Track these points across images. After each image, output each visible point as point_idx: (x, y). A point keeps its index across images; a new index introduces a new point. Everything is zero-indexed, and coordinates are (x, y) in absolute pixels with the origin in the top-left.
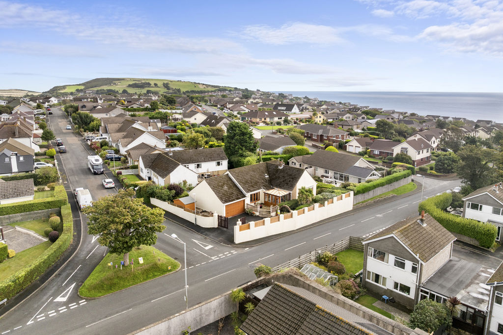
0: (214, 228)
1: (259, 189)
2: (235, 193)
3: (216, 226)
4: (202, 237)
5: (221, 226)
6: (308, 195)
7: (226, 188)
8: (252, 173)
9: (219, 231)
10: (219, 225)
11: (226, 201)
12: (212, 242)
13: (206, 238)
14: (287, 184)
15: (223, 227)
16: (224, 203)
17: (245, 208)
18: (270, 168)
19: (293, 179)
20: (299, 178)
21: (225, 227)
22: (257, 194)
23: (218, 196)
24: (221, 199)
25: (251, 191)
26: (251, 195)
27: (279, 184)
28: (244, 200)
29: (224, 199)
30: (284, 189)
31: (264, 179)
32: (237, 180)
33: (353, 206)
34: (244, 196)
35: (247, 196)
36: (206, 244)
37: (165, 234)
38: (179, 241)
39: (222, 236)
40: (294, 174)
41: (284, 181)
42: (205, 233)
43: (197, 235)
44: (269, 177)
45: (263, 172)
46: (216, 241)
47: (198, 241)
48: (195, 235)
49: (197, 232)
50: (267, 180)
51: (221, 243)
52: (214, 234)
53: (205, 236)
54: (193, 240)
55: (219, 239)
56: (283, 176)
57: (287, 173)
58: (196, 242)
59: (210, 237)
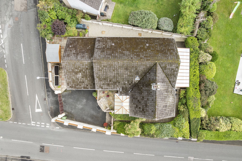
1: (113, 89)
2: (86, 82)
4: (44, 96)
7: (80, 75)
11: (71, 87)
12: (45, 107)
13: (45, 99)
16: (68, 88)
27: (134, 98)
31: (130, 81)
36: (41, 105)
37: (25, 76)
38: (27, 91)
39: (54, 106)
40: (148, 109)
41: (138, 101)
42: (49, 93)
43: (43, 91)
44: (140, 80)
45: (137, 73)
46: (48, 107)
47: (38, 99)
48: (42, 90)
49: (46, 88)
50: (133, 83)
51: (49, 111)
52: (52, 99)
53: (47, 96)
54: (36, 95)
55: (51, 106)
56: (143, 97)
57: (148, 99)
58: (36, 99)
59: (49, 99)
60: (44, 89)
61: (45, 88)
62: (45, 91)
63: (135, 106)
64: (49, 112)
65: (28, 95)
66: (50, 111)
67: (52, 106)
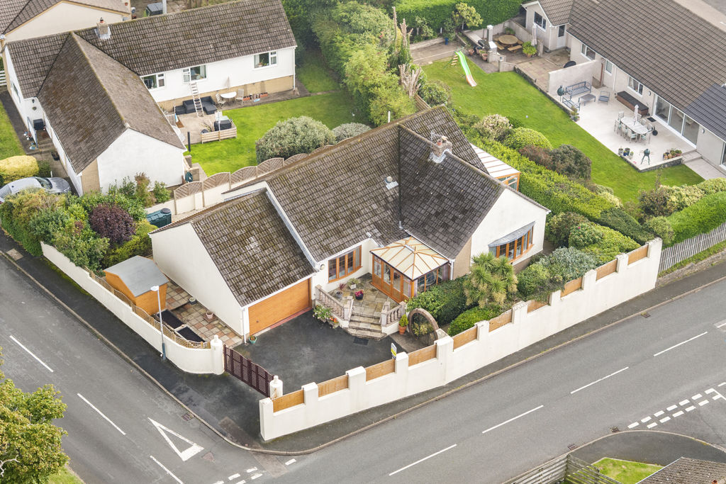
0: (211, 376)
1: (356, 240)
2: (281, 260)
3: (219, 370)
4: (178, 411)
5: (232, 373)
6: (496, 285)
7: (254, 244)
8: (342, 178)
9: (226, 391)
10: (226, 369)
11: (251, 296)
12: (201, 433)
13: (186, 416)
14: (445, 226)
15: (236, 376)
16: (243, 303)
17: (313, 298)
18: (406, 152)
19: (464, 212)
20: (482, 216)
22: (351, 254)
23: (227, 280)
24: (236, 288)
25: (332, 253)
26: (333, 262)
27: (424, 224)
28: (309, 280)
29: (244, 290)
30: (435, 244)
31: (381, 198)
32: (291, 212)
33: (659, 276)
34: (310, 270)
35: (317, 267)
36: (186, 438)
37: (79, 395)
38: (115, 426)
39: (230, 412)
40: (470, 197)
41: (437, 214)
42: (186, 396)
43: (165, 402)
44: (399, 186)
45: (380, 170)
46: (213, 427)
47: (164, 428)
48: (160, 400)
49: (166, 390)
50: (390, 199)
51: (225, 435)
52: (209, 402)
53: (187, 405)
54: (151, 420)
55: (222, 421)
56: (439, 196)
57: (451, 186)
58: (159, 430)
59: (198, 410)
60: (163, 395)
61: (165, 392)
62: (169, 399)
63: (441, 230)
64: (225, 439)
65: (124, 434)
66: (229, 435)
67: (223, 418)
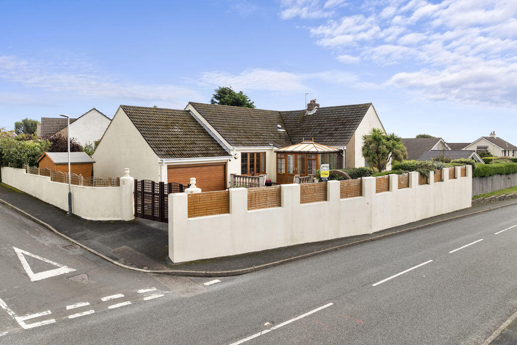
0: (119, 222)
1: (264, 144)
5: (143, 216)
7: (176, 129)
10: (136, 215)
11: (170, 154)
13: (70, 247)
15: (148, 217)
16: (161, 156)
17: (229, 185)
18: (287, 119)
20: (359, 120)
21: (153, 218)
22: (259, 155)
24: (156, 146)
25: (244, 145)
26: (244, 156)
28: (225, 164)
29: (165, 149)
31: (275, 133)
34: (226, 154)
35: (232, 153)
39: (131, 243)
40: (344, 117)
41: (321, 132)
43: (49, 238)
45: (272, 123)
47: (30, 254)
48: (44, 236)
50: (282, 135)
51: (116, 260)
53: (75, 240)
54: (16, 248)
55: (117, 249)
56: (319, 125)
58: (20, 255)
59: (89, 242)
64: (115, 263)
66: (122, 260)
67: (120, 246)
